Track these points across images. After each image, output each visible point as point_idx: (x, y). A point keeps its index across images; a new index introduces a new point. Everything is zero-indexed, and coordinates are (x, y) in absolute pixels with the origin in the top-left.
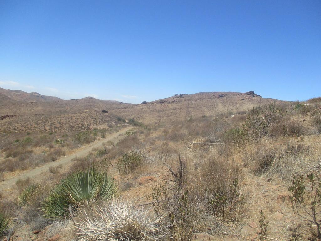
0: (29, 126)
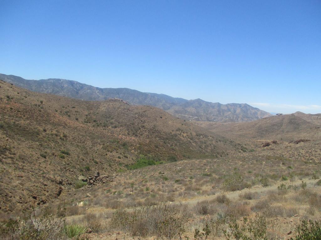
0: (313, 153)
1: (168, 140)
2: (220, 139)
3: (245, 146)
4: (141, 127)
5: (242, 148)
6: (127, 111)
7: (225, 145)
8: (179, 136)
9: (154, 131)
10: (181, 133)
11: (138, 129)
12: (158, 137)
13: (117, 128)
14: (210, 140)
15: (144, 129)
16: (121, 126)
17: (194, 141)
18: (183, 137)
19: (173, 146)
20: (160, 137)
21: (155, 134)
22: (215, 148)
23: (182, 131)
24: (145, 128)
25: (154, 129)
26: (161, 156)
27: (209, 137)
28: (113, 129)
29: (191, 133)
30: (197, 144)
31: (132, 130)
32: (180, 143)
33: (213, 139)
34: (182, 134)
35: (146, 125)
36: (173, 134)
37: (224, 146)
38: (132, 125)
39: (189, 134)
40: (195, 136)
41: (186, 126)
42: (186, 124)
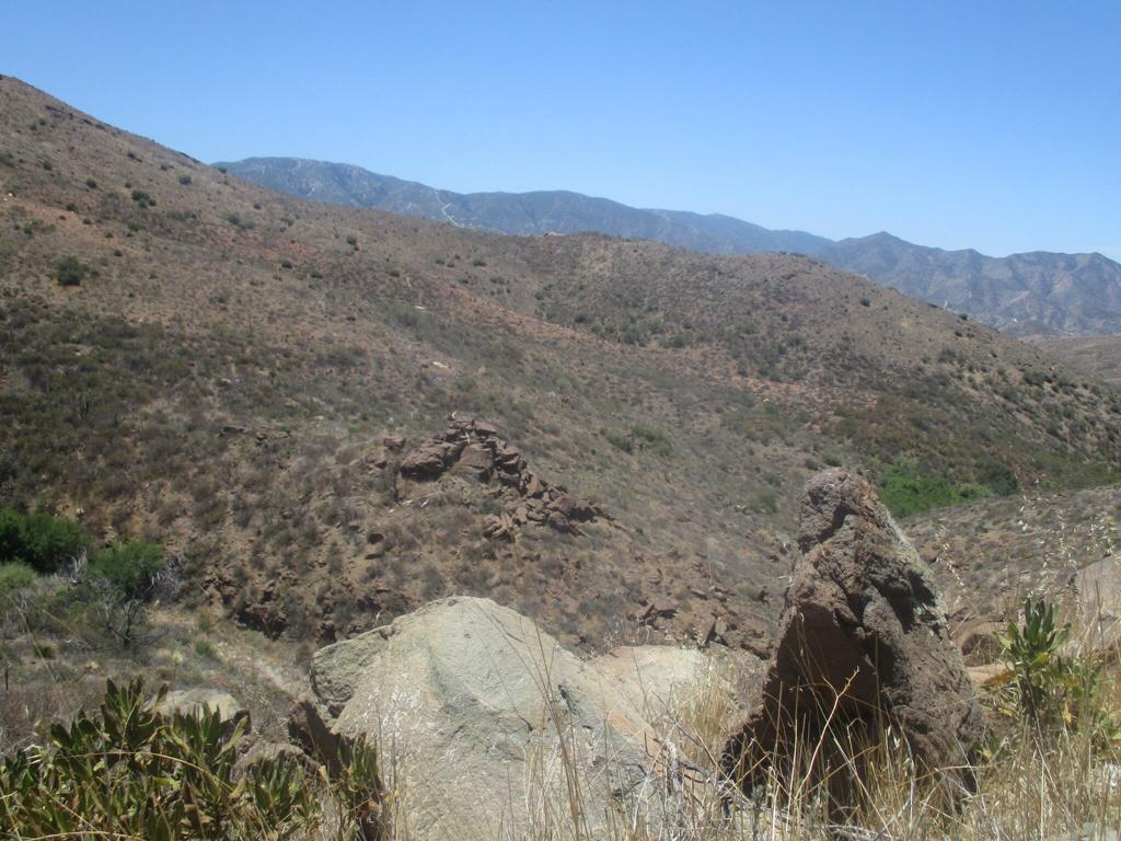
4: (785, 345)
6: (710, 278)
11: (776, 351)
13: (688, 348)
16: (702, 339)
17: (1022, 404)
23: (962, 361)
26: (951, 466)
27: (1078, 390)
28: (669, 351)
29: (1001, 373)
31: (750, 357)
34: (967, 374)
38: (746, 336)
39: (993, 373)
40: (1021, 384)
41: (974, 341)
42: (971, 332)
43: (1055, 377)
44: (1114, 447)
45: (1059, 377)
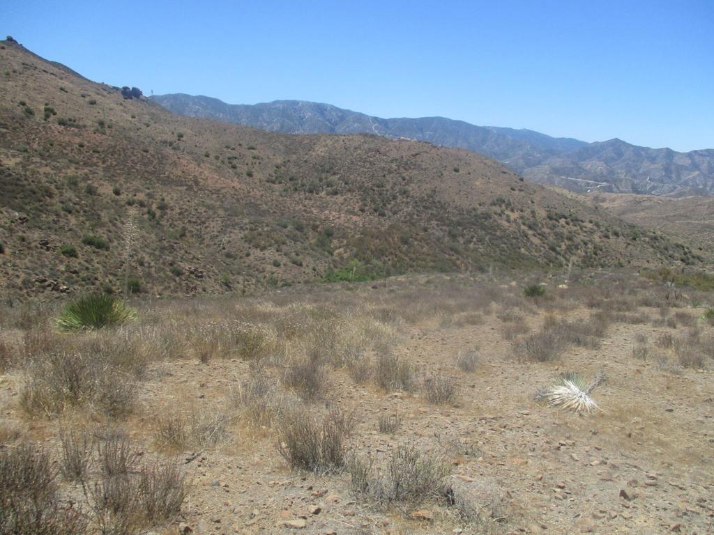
1: (460, 228)
2: (618, 229)
3: (695, 252)
4: (398, 194)
5: (684, 257)
7: (631, 247)
8: (496, 217)
9: (431, 204)
10: (502, 212)
11: (391, 198)
12: (436, 220)
13: (339, 196)
14: (586, 232)
15: (405, 200)
17: (539, 232)
18: (508, 221)
19: (470, 242)
20: (441, 220)
21: (430, 212)
22: (599, 252)
23: (508, 205)
24: (408, 197)
25: (431, 199)
27: (584, 224)
29: (533, 212)
30: (546, 241)
31: (373, 201)
32: (495, 235)
33: (595, 228)
35: (413, 190)
36: (479, 212)
37: (626, 247)
38: (376, 189)
39: (527, 213)
40: (544, 219)
41: (523, 193)
42: (523, 188)
43: (571, 215)
44: (595, 259)
45: (574, 215)
